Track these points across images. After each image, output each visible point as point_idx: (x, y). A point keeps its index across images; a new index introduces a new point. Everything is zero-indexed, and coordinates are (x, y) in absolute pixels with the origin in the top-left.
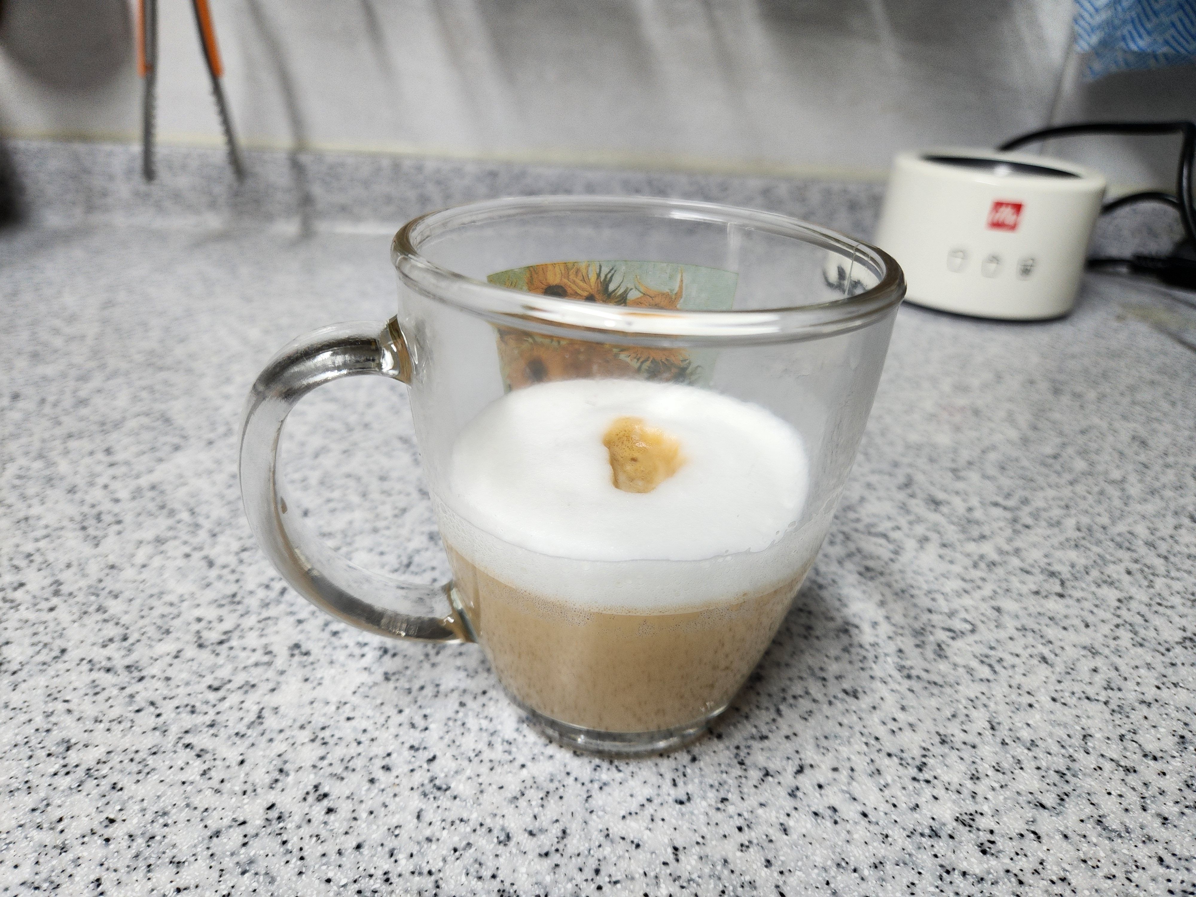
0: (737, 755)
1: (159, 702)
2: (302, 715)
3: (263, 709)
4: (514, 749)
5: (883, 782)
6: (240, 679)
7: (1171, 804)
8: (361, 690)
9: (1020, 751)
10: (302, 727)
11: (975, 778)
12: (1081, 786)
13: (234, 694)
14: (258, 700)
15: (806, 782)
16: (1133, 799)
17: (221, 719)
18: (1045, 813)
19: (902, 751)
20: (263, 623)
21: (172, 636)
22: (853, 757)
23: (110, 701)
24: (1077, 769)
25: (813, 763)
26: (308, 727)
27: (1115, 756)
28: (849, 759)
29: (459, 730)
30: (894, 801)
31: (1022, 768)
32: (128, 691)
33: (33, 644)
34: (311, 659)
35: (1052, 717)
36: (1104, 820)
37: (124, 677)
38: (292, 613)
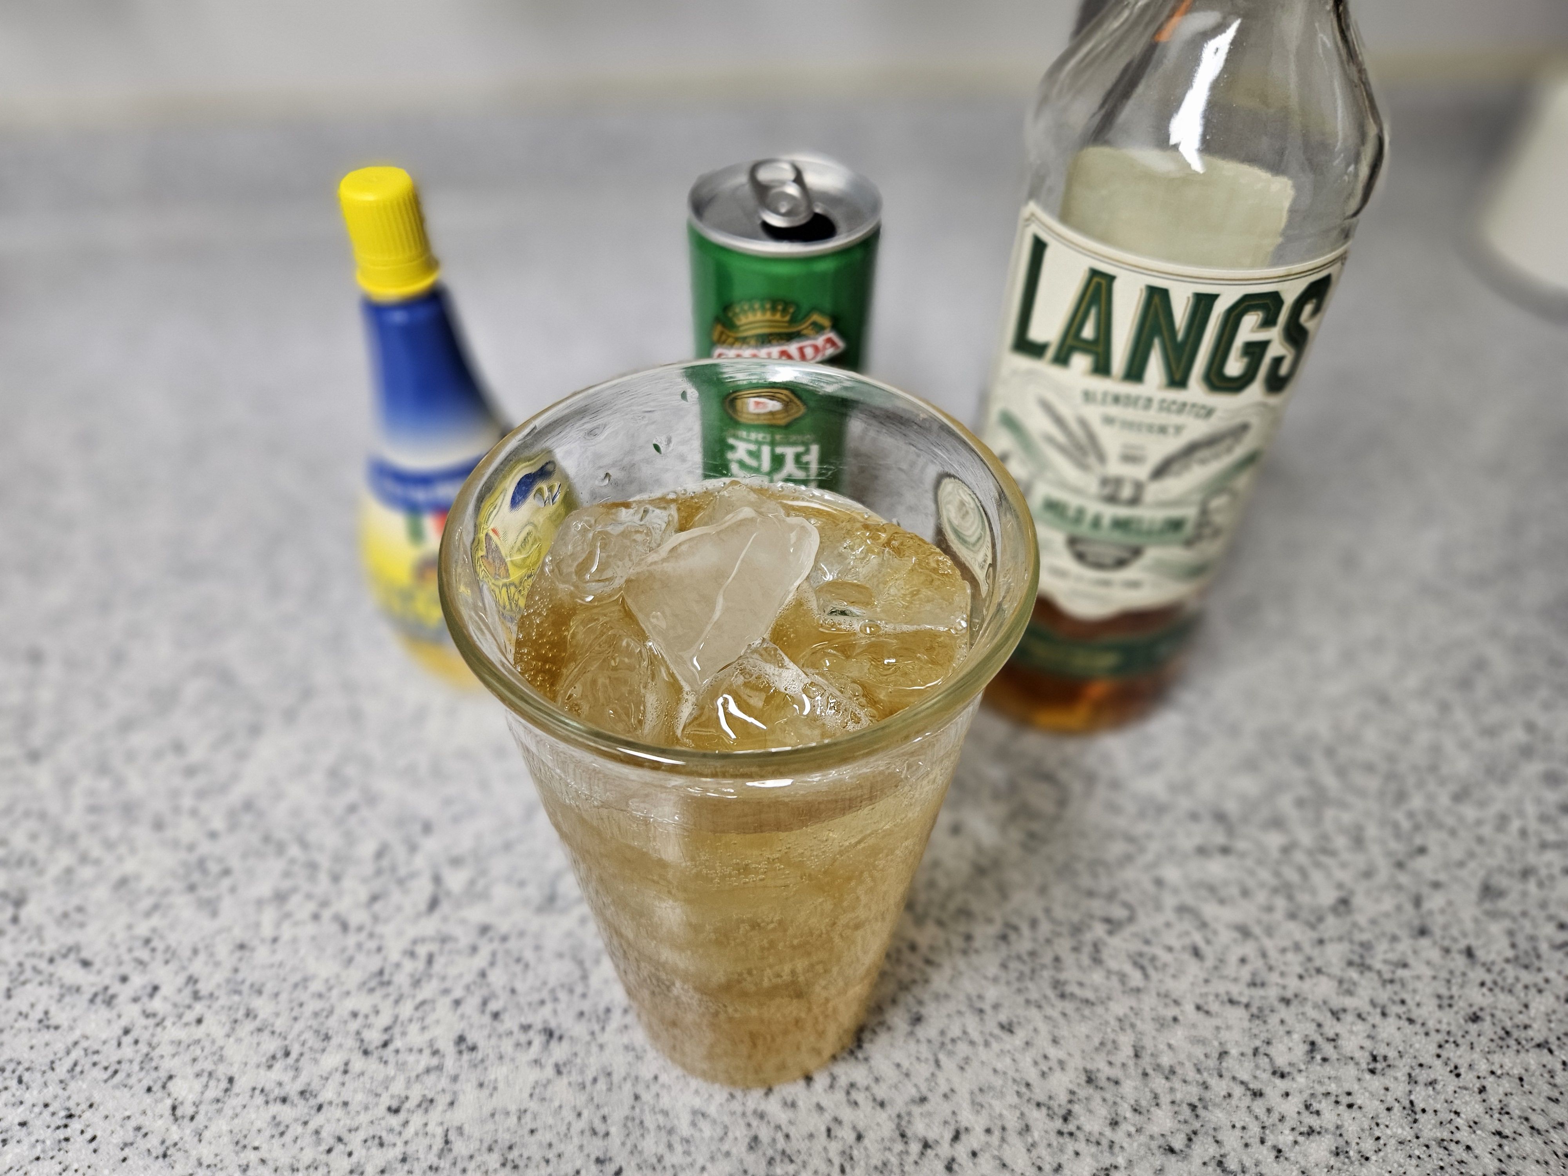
0: (899, 1126)
1: (346, 1137)
2: (487, 1133)
3: (447, 1130)
4: (693, 1149)
5: (1030, 1140)
6: (416, 1094)
7: (1287, 1132)
8: (537, 1091)
9: (1158, 1083)
10: (490, 1149)
11: (1114, 1124)
12: (1209, 1121)
13: (415, 1114)
14: (440, 1120)
15: (961, 1151)
16: (1255, 1129)
17: (410, 1149)
18: (1173, 1158)
19: (1050, 1098)
20: (421, 1009)
21: (334, 1041)
22: (1005, 1112)
23: (299, 1141)
24: (1208, 1099)
25: (968, 1125)
26: (496, 1149)
27: (1245, 1077)
28: (1001, 1115)
29: (637, 1132)
30: (1039, 1162)
31: (1157, 1105)
32: (312, 1126)
33: (198, 1075)
34: (479, 1055)
35: (1193, 1032)
36: (1224, 1160)
37: (302, 1108)
38: (446, 992)
